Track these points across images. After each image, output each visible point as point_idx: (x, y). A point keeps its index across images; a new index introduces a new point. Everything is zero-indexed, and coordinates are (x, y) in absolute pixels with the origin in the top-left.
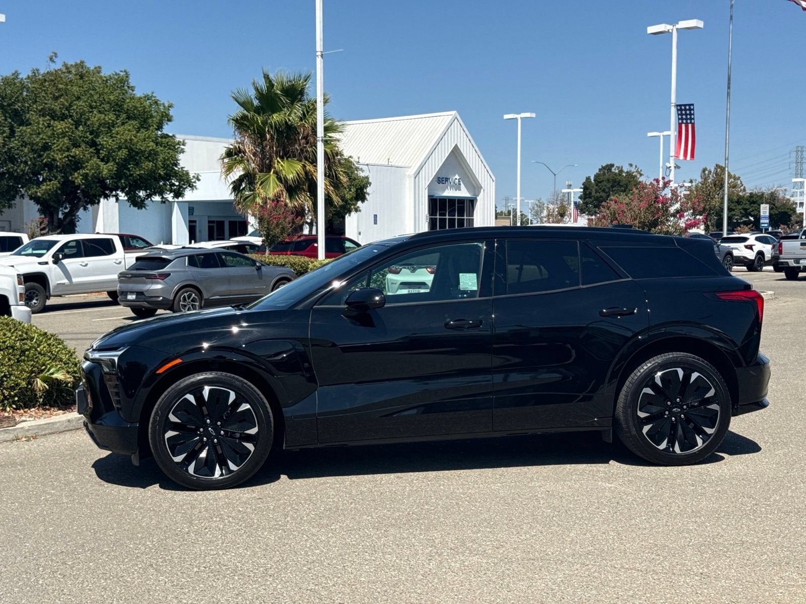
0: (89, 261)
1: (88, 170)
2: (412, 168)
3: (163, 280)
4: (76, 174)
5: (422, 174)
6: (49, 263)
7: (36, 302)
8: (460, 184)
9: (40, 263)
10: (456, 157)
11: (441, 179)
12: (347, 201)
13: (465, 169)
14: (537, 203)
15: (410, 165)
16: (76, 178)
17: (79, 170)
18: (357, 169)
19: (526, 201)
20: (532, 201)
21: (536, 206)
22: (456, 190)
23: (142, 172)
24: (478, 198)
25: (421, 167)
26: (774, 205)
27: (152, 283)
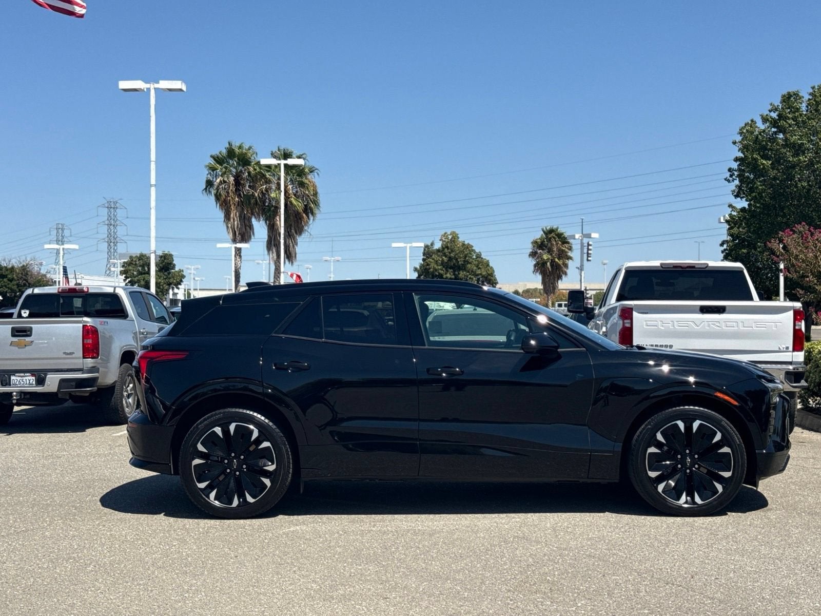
26: (27, 281)
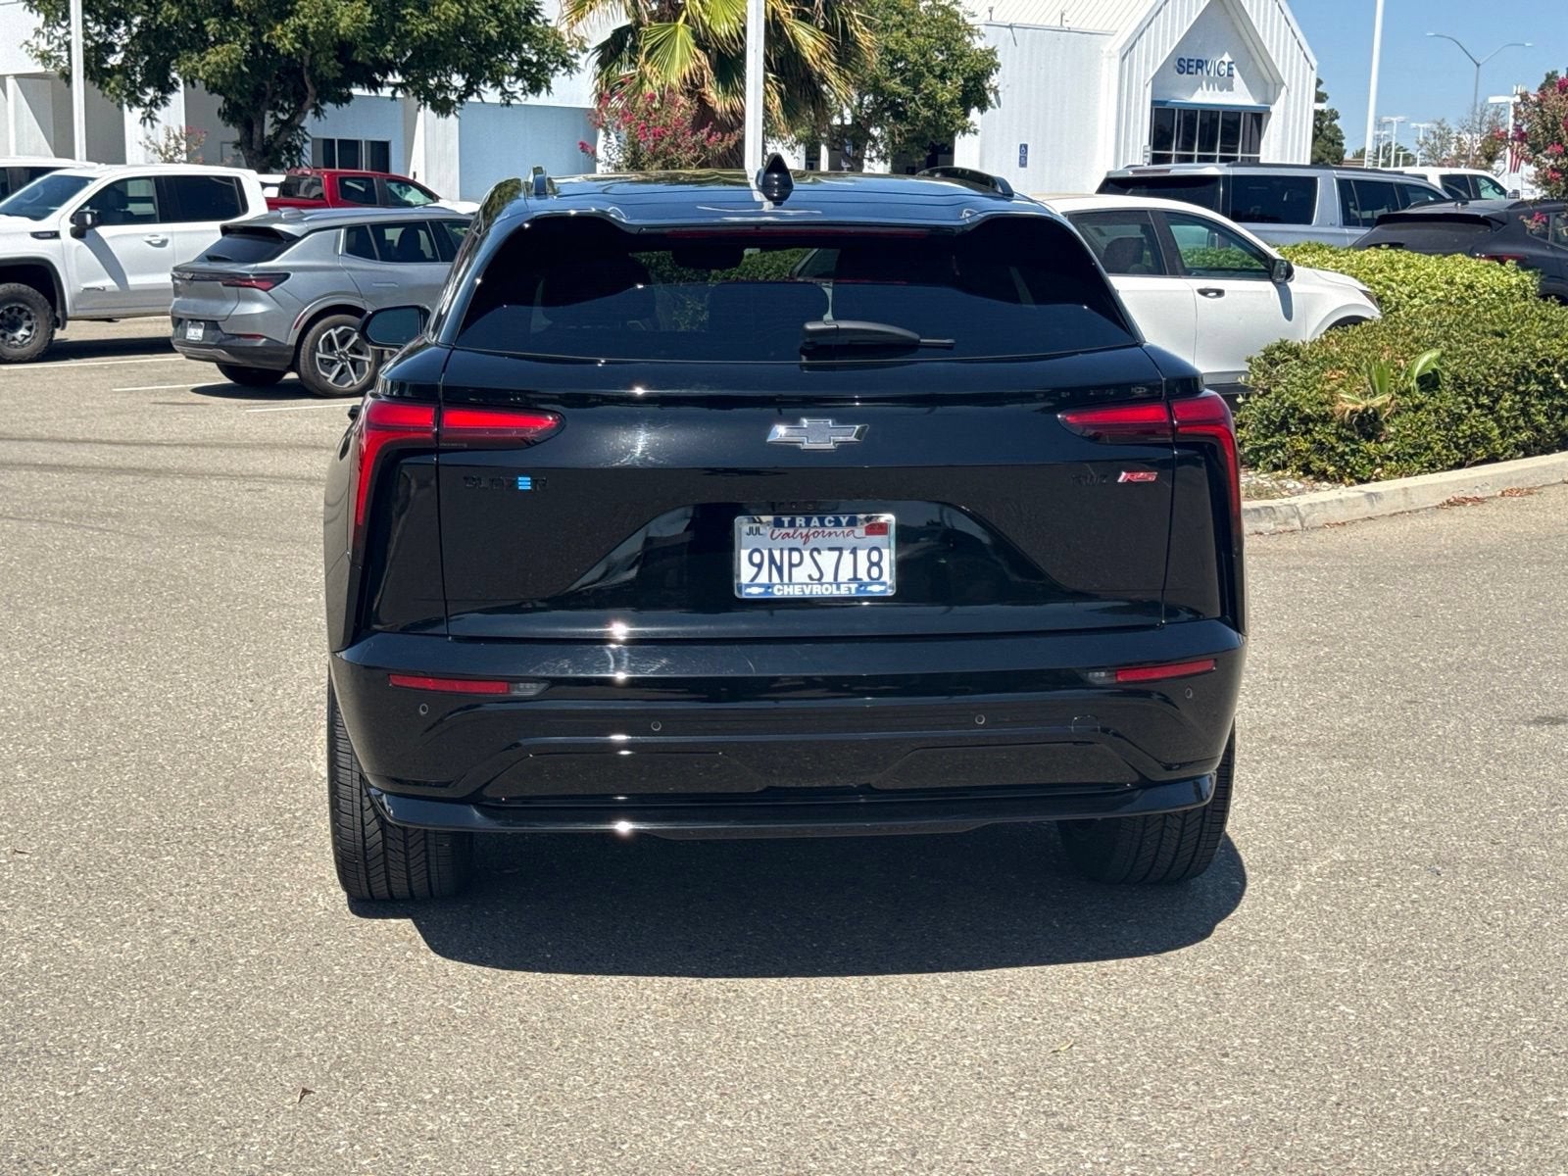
0: (172, 233)
1: (305, 17)
2: (1117, 35)
3: (266, 290)
4: (279, 27)
5: (1140, 51)
6: (61, 234)
7: (27, 333)
8: (1231, 76)
9: (35, 235)
10: (1228, 12)
11: (1186, 64)
12: (942, 106)
13: (1246, 37)
14: (1435, 127)
15: (1114, 29)
16: (280, 38)
17: (288, 17)
18: (971, 31)
19: (1414, 125)
20: (1426, 125)
21: (1432, 136)
22: (1221, 90)
23: (434, 26)
24: (1273, 109)
25: (1139, 34)
27: (240, 298)
